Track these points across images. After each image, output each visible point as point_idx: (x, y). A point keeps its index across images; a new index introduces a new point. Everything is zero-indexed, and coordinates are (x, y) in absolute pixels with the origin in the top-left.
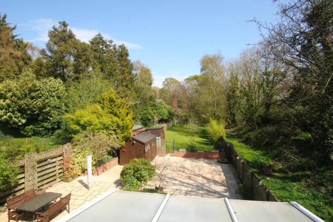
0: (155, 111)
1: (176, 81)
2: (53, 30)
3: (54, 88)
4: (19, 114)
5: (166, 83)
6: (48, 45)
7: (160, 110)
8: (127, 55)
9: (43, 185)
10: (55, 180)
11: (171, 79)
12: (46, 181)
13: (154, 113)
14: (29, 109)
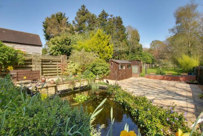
0: (141, 57)
1: (160, 42)
2: (79, 11)
3: (77, 39)
4: (61, 52)
5: (153, 44)
6: (76, 18)
7: (144, 57)
8: (122, 22)
9: (47, 76)
10: (56, 75)
11: (157, 41)
12: (49, 74)
13: (140, 59)
14: (65, 50)
